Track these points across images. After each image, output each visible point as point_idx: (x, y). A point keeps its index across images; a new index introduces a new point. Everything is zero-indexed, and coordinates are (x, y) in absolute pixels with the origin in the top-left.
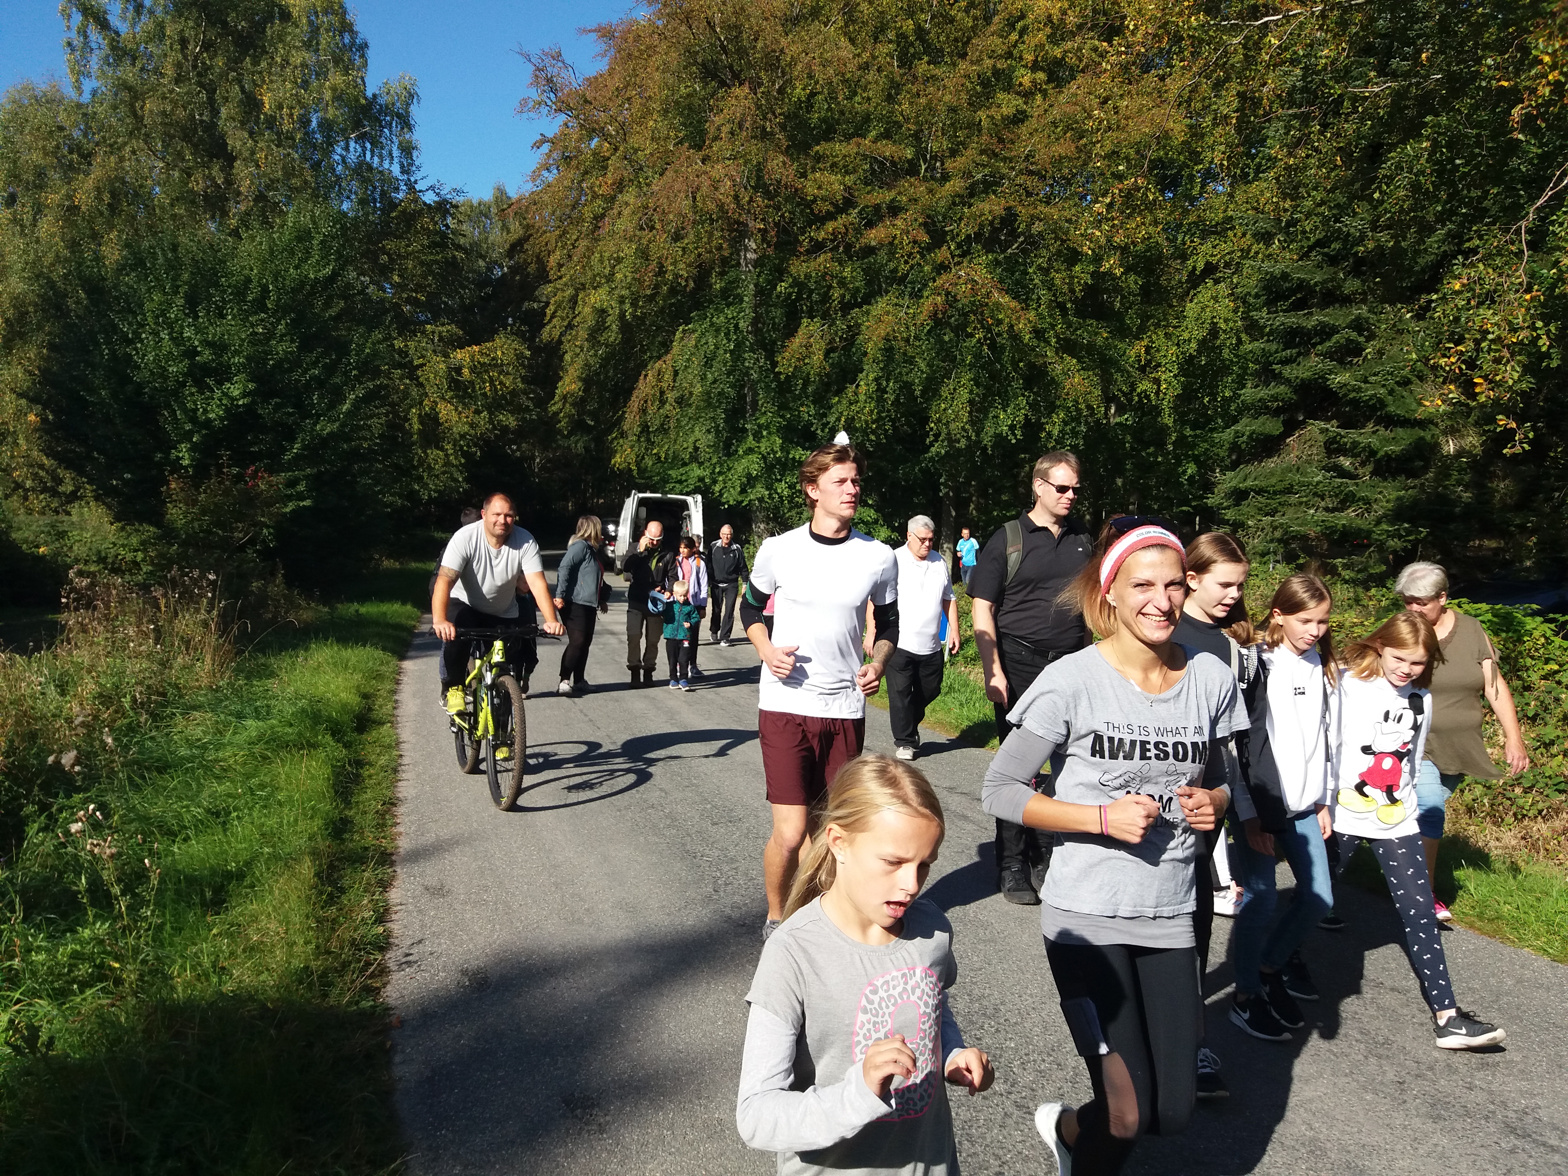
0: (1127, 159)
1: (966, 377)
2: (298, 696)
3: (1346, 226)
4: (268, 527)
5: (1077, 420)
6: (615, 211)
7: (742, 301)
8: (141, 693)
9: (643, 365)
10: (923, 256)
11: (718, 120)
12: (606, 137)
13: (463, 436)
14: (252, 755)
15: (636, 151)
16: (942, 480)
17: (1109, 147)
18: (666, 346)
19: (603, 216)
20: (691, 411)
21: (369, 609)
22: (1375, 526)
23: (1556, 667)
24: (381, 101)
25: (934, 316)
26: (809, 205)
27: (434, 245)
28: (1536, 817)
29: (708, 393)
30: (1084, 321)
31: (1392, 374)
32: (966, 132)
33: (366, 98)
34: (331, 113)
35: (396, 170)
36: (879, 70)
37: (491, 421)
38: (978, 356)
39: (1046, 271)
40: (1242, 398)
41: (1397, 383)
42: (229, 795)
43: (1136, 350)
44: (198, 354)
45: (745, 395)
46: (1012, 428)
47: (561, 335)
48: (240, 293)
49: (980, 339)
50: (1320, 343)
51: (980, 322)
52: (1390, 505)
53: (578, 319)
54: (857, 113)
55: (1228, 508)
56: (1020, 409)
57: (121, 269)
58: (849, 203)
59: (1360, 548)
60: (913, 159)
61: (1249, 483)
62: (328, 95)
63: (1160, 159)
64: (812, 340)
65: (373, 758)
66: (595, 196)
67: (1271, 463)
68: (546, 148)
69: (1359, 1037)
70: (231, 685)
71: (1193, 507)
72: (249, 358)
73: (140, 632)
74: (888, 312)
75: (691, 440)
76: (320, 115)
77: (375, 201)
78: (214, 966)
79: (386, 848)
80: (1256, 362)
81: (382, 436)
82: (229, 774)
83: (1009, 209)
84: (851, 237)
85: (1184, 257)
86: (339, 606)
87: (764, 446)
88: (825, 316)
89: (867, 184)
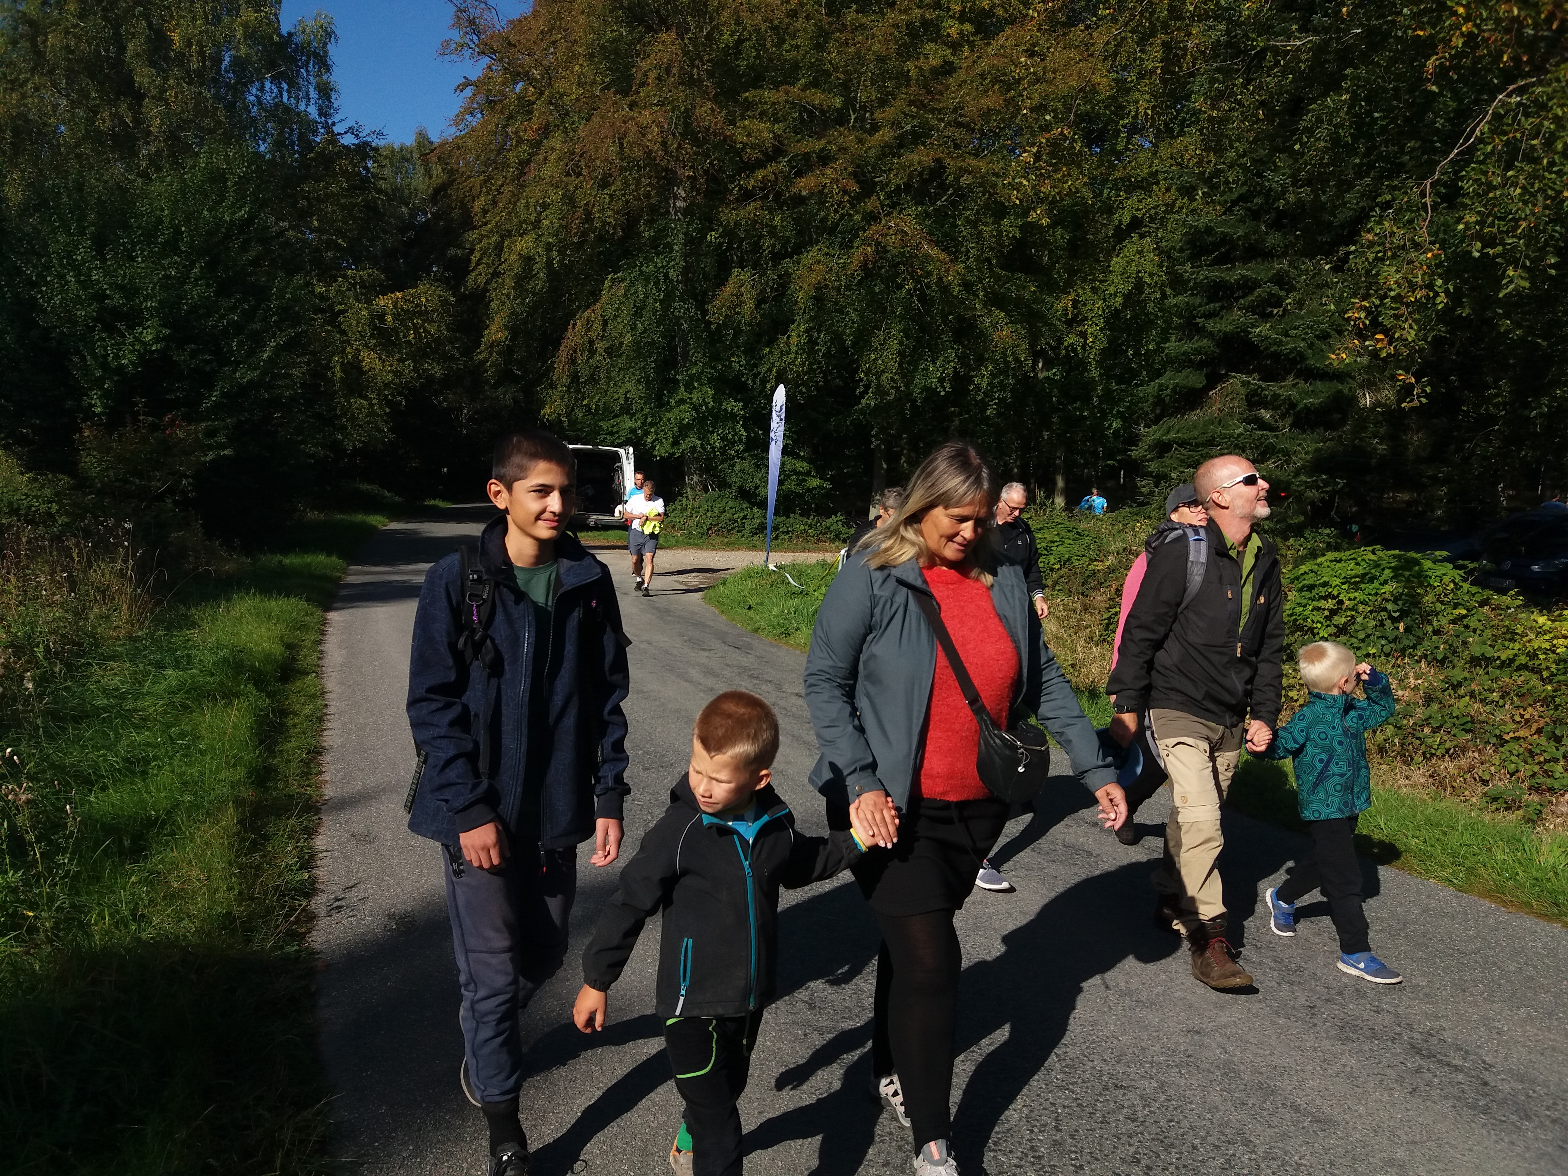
0: (1055, 111)
1: (896, 329)
2: (219, 646)
3: (1268, 180)
4: (186, 477)
5: (1005, 372)
6: (541, 157)
7: (672, 250)
8: (55, 643)
9: (571, 315)
10: (853, 206)
11: (644, 65)
12: (531, 81)
13: (387, 386)
14: (172, 704)
15: (562, 96)
16: (873, 433)
17: (1036, 101)
18: (595, 295)
19: (528, 162)
20: (621, 363)
21: (292, 560)
22: (1294, 477)
23: (1464, 612)
24: (297, 39)
25: (864, 266)
26: (738, 153)
27: (353, 188)
28: (1443, 756)
29: (637, 343)
30: (1013, 275)
31: (1312, 328)
32: (894, 82)
33: (280, 36)
34: (243, 50)
35: (313, 111)
36: (808, 18)
37: (415, 369)
38: (908, 308)
39: (974, 224)
40: (1167, 351)
41: (1317, 337)
42: (148, 745)
43: (1065, 303)
44: (107, 297)
45: (676, 347)
46: (941, 380)
47: (488, 282)
48: (150, 236)
49: (909, 290)
50: (1243, 297)
51: (911, 274)
52: (1309, 457)
53: (503, 266)
54: (786, 60)
55: (1151, 460)
56: (949, 362)
57: (25, 210)
58: (778, 152)
59: (1280, 499)
60: (842, 109)
61: (1172, 435)
62: (239, 33)
63: (1087, 114)
64: (743, 289)
65: (297, 707)
66: (520, 141)
67: (1194, 416)
68: (469, 91)
69: (1273, 965)
70: (151, 635)
71: (1118, 461)
72: (161, 302)
73: (53, 580)
74: (819, 262)
75: (622, 391)
76: (233, 52)
77: (292, 144)
78: (134, 914)
79: (311, 797)
80: (1180, 316)
81: (303, 385)
82: (149, 724)
83: (938, 161)
84: (781, 186)
85: (1109, 210)
86: (263, 558)
87: (696, 397)
88: (756, 266)
89: (796, 133)
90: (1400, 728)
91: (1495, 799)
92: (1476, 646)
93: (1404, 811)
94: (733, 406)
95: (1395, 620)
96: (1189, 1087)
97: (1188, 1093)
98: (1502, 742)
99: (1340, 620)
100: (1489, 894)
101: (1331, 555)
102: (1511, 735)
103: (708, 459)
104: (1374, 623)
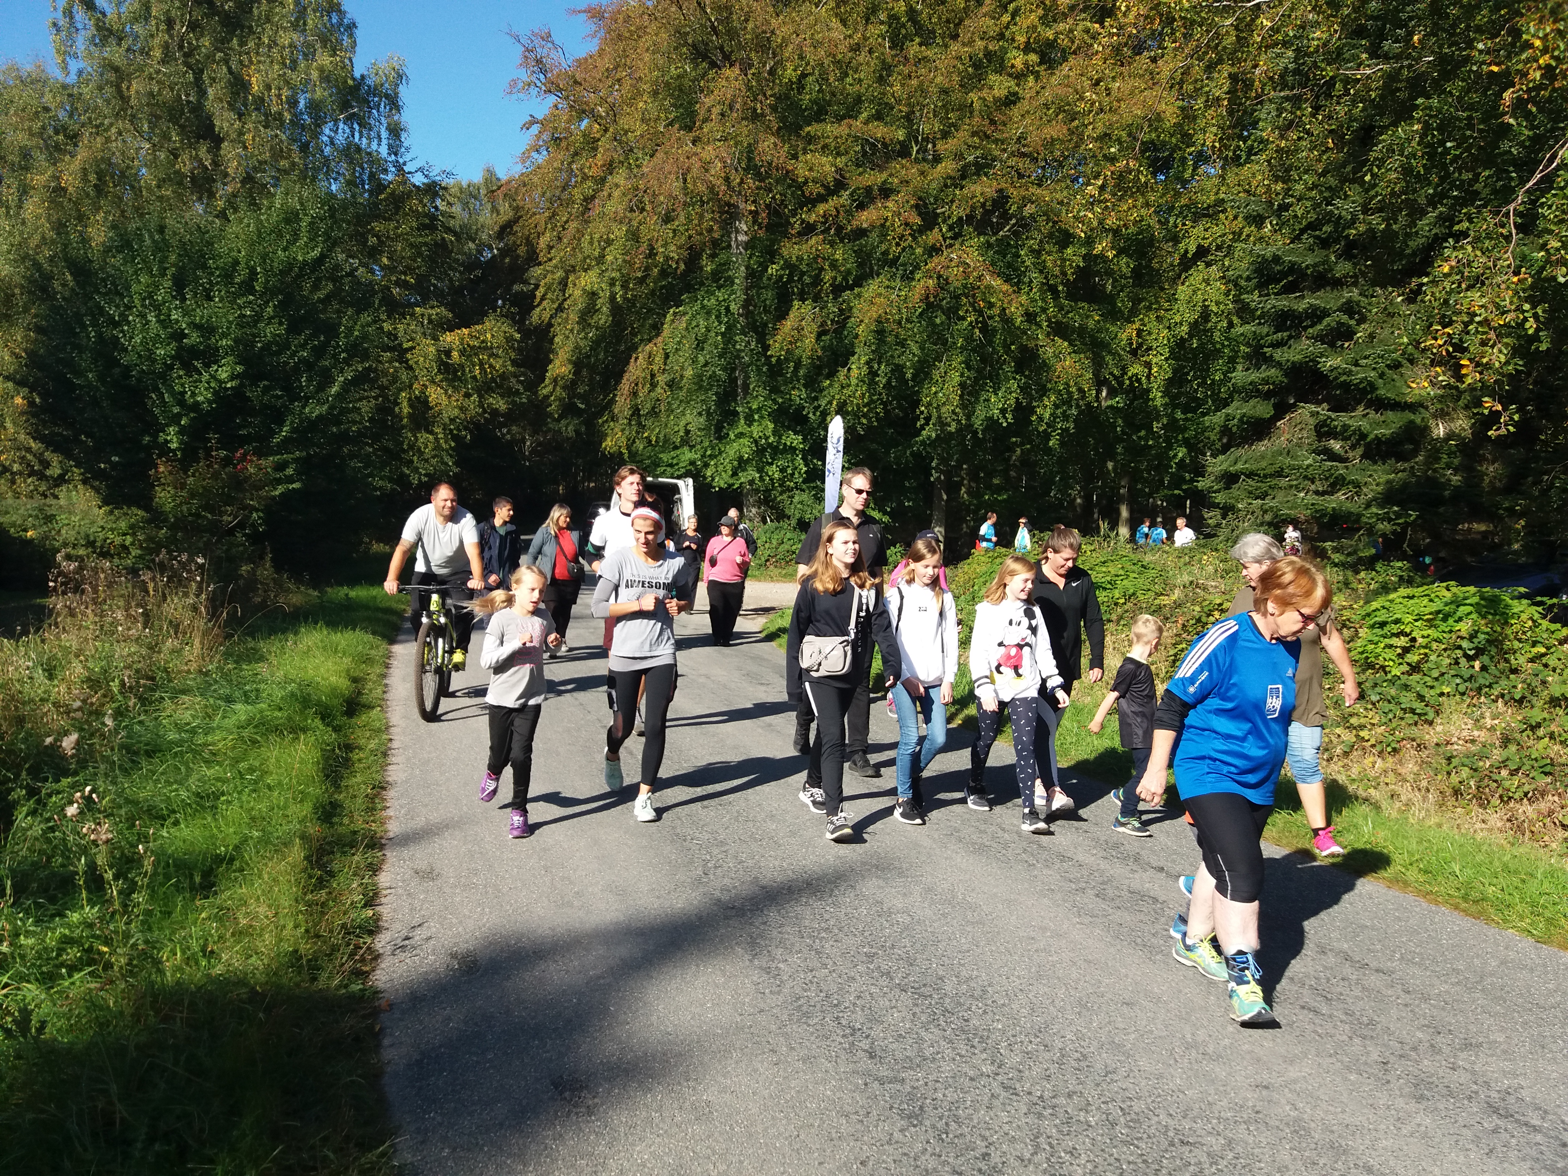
0: (1119, 141)
1: (958, 360)
2: (287, 681)
3: (1338, 208)
4: (257, 510)
5: (1068, 402)
6: (605, 193)
7: (733, 283)
8: (129, 677)
9: (634, 348)
10: (915, 238)
11: (708, 101)
12: (596, 118)
13: (452, 420)
14: (241, 739)
15: (626, 133)
16: (934, 464)
17: (1100, 129)
18: (657, 329)
19: (593, 197)
20: (682, 394)
21: (358, 593)
22: (1365, 509)
23: (1543, 650)
24: (369, 82)
25: (925, 298)
26: (800, 187)
27: (423, 227)
28: (1522, 799)
29: (699, 376)
30: (1076, 304)
31: (1382, 357)
32: (958, 113)
33: (354, 79)
34: (319, 93)
35: (384, 151)
36: (871, 51)
37: (481, 404)
38: (969, 339)
39: (1037, 253)
40: (1233, 380)
41: (1388, 366)
42: (218, 779)
43: (1127, 333)
44: (186, 336)
45: (736, 379)
46: (1003, 411)
47: (552, 317)
48: (228, 276)
49: (971, 322)
50: (1312, 326)
51: (972, 305)
52: (1380, 489)
53: (568, 302)
54: (848, 94)
55: (1218, 491)
56: (1011, 393)
57: (108, 251)
58: (840, 185)
59: (1351, 531)
60: (904, 141)
61: (1240, 466)
62: (315, 75)
63: (1152, 142)
64: (803, 323)
65: (362, 742)
66: (585, 178)
67: (1262, 447)
68: (535, 129)
69: (1344, 1017)
70: (220, 669)
71: (1183, 491)
72: (236, 341)
73: (129, 616)
74: (880, 295)
75: (682, 423)
76: (308, 95)
77: (363, 183)
78: (203, 950)
79: (375, 832)
80: (1248, 345)
81: (371, 420)
82: (218, 758)
83: (1001, 191)
84: (842, 219)
85: (1175, 239)
86: (329, 590)
87: (755, 431)
88: (816, 298)
89: (858, 166)
90: (1475, 770)
92: (1556, 686)
93: (1479, 858)
94: (793, 439)
95: (1469, 658)
96: (1258, 1145)
97: (1256, 1151)
99: (1412, 658)
101: (1403, 591)
103: (767, 491)
104: (1448, 661)
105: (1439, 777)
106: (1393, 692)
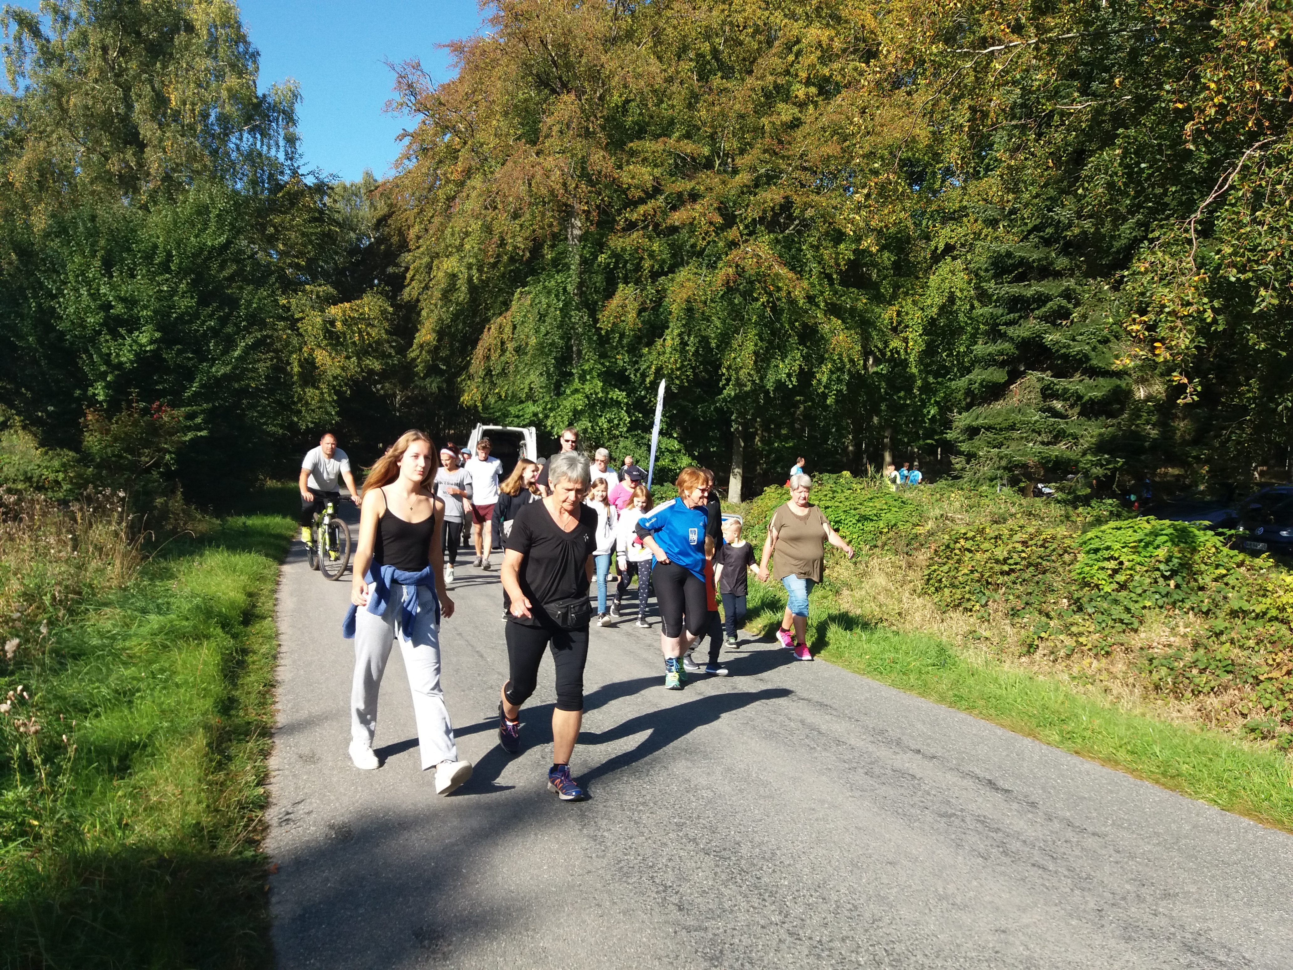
0: (882, 158)
1: (752, 333)
2: (194, 595)
3: (1057, 214)
4: (170, 453)
5: (841, 370)
6: (464, 194)
7: (569, 269)
8: (60, 592)
9: (488, 320)
10: (717, 234)
11: (549, 121)
12: (457, 132)
13: (335, 378)
14: (154, 644)
15: (482, 145)
16: (733, 418)
17: (866, 148)
18: (506, 305)
19: (454, 198)
20: (527, 358)
21: (255, 521)
22: (1082, 456)
23: (1224, 572)
24: (269, 100)
25: (726, 283)
26: (624, 192)
27: (313, 220)
28: (1209, 693)
29: (541, 344)
30: (848, 289)
31: (1094, 334)
32: (752, 134)
33: (257, 97)
34: (228, 108)
35: (281, 156)
36: (682, 83)
37: (359, 365)
38: (761, 317)
39: (816, 248)
40: (974, 352)
41: (1099, 341)
42: (134, 678)
43: (889, 314)
44: (112, 307)
45: (572, 346)
46: (789, 375)
47: (419, 295)
48: (149, 257)
49: (763, 302)
50: (1038, 309)
51: (764, 289)
52: (1093, 440)
53: (433, 282)
54: (663, 117)
55: (963, 441)
56: (796, 360)
57: (47, 235)
58: (657, 190)
59: (1070, 475)
60: (709, 156)
61: (980, 421)
62: (224, 94)
63: (909, 159)
64: (627, 301)
65: (256, 647)
66: (448, 181)
67: (998, 406)
68: (407, 141)
69: (1066, 873)
70: (137, 585)
71: (935, 441)
72: (155, 312)
73: (60, 541)
74: (689, 280)
75: (527, 382)
76: (218, 110)
77: (263, 183)
78: (119, 823)
79: (266, 723)
80: (986, 324)
81: (267, 377)
82: (134, 661)
83: (786, 198)
84: (659, 218)
85: (927, 238)
86: (230, 519)
87: (587, 388)
88: (637, 282)
89: (672, 175)
90: (1172, 669)
91: (1253, 730)
92: (1235, 601)
93: (1176, 741)
94: (618, 395)
95: (1166, 578)
98: (1258, 681)
99: (1120, 578)
100: (1247, 813)
101: (1112, 524)
102: (1266, 676)
103: (598, 437)
104: (1148, 580)
105: (1143, 675)
106: (1105, 605)
